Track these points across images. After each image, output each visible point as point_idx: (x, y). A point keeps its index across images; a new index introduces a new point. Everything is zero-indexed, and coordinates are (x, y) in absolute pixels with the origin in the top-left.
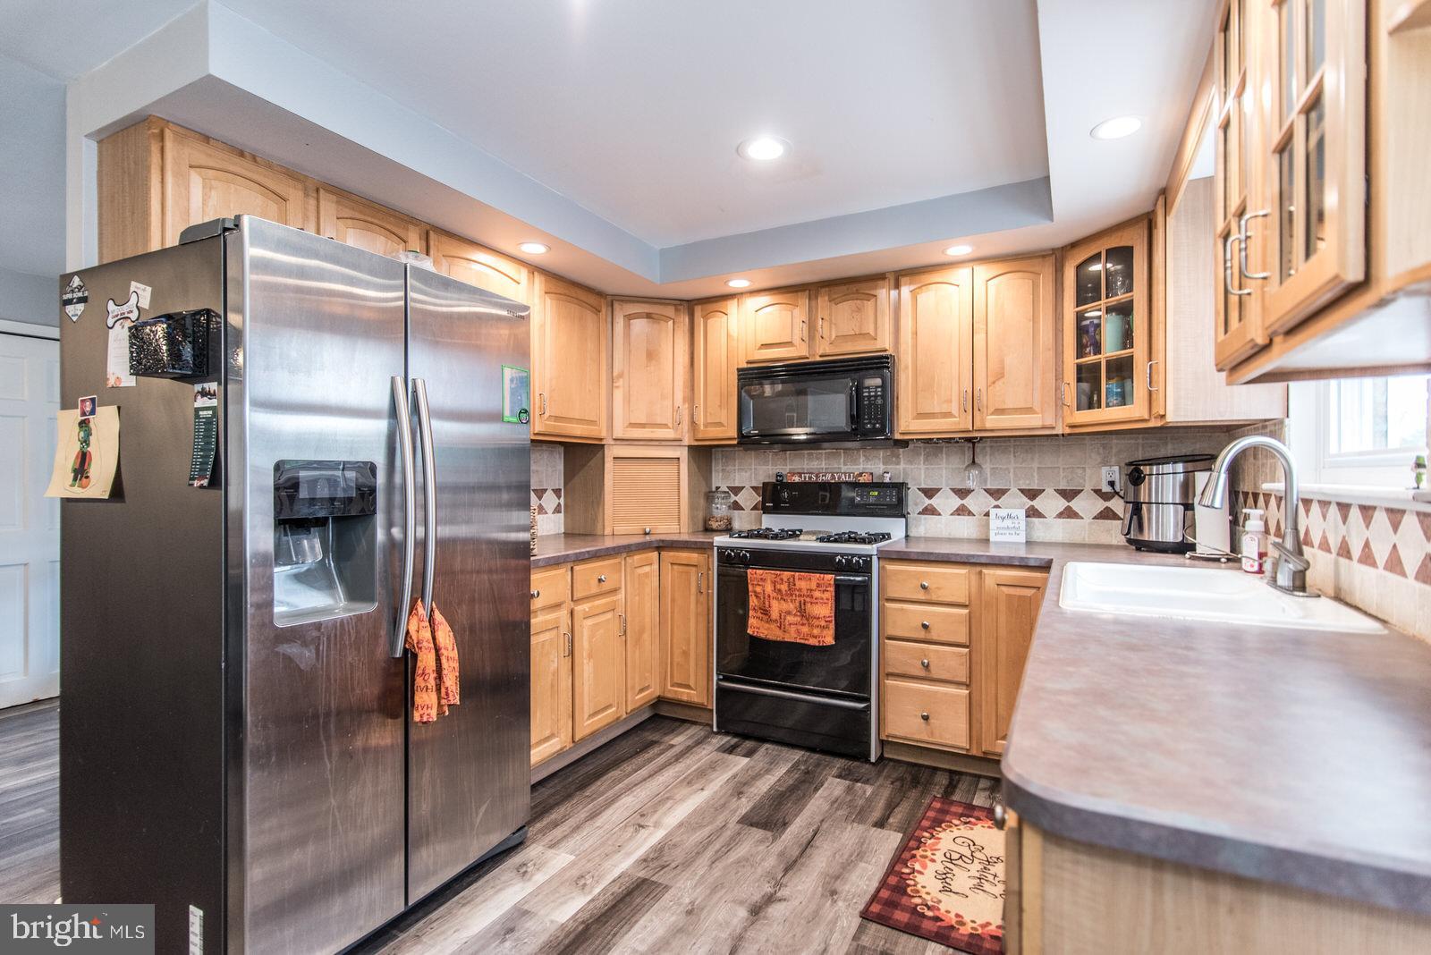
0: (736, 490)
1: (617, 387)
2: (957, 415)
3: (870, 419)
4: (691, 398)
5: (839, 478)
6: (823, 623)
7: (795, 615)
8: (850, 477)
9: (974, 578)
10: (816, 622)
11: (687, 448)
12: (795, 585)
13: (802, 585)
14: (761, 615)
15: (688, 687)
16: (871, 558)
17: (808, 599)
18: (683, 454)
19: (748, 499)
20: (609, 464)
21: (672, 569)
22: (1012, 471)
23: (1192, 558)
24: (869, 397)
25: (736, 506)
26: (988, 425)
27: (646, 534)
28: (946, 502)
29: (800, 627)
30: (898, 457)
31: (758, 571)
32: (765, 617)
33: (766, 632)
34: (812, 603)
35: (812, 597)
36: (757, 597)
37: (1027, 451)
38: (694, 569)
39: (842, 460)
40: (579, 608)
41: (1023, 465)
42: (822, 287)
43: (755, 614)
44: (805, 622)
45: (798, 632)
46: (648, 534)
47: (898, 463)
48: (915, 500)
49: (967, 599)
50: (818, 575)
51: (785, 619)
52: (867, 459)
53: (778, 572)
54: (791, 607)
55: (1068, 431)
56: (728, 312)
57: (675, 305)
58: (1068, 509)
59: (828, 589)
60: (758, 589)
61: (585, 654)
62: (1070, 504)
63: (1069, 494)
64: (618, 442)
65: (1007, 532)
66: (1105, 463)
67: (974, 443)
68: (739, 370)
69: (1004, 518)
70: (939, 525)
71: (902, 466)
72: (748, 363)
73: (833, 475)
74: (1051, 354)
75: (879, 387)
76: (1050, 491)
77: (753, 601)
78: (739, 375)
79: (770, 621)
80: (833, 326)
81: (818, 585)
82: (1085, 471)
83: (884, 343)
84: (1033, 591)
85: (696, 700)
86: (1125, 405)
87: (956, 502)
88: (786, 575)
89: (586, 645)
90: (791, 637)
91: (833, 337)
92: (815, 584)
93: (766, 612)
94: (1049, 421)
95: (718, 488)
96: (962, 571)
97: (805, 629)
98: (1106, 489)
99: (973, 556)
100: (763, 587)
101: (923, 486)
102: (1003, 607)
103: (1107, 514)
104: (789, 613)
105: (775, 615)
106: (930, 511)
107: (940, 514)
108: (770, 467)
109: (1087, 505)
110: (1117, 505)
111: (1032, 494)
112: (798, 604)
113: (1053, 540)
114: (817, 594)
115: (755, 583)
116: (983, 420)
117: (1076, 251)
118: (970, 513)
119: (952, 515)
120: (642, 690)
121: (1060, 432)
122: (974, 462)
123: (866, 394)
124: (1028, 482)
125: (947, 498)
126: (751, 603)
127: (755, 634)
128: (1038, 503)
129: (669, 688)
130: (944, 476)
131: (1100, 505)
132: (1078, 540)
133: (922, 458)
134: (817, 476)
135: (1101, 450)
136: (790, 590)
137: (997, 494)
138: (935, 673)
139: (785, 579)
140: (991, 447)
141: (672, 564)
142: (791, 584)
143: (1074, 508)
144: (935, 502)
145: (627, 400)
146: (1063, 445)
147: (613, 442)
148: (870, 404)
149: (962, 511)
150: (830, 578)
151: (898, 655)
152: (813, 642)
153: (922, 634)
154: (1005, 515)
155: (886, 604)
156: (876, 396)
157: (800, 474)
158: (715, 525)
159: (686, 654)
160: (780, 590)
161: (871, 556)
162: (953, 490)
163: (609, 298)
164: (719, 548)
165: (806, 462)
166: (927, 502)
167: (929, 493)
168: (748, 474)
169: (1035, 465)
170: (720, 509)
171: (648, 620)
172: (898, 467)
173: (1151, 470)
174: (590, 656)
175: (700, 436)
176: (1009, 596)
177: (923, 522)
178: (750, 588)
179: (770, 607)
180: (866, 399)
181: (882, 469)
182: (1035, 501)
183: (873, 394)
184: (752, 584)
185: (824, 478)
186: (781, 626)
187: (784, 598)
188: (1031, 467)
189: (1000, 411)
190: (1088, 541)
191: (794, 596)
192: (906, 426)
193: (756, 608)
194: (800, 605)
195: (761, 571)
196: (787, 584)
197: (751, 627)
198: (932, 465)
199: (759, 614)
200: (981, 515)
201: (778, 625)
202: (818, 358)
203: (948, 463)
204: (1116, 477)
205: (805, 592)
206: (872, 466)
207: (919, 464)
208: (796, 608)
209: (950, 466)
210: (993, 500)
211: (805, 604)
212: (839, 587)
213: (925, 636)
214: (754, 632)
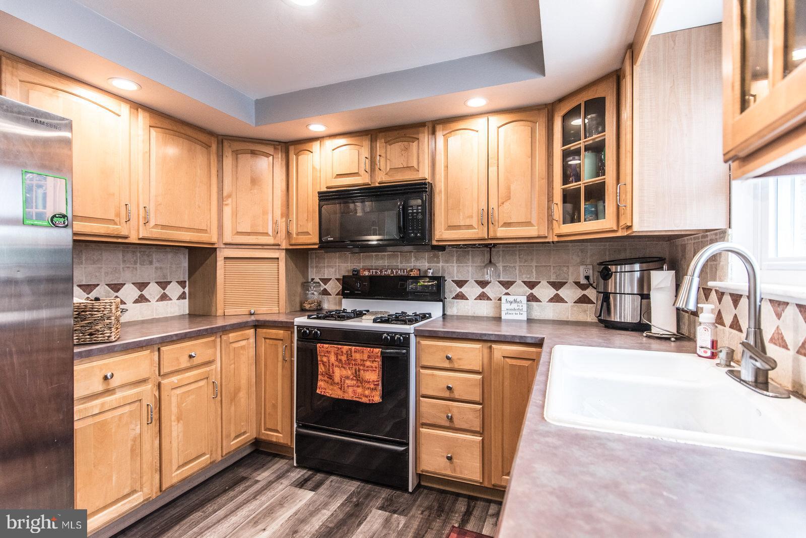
0: (326, 281)
1: (226, 205)
2: (477, 228)
3: (413, 229)
4: (286, 214)
5: (397, 272)
6: (372, 386)
7: (352, 379)
8: (404, 272)
9: (486, 351)
10: (367, 386)
11: (284, 251)
12: (352, 356)
13: (357, 356)
15: (277, 431)
16: (409, 336)
17: (361, 368)
18: (282, 255)
19: (334, 287)
20: (220, 263)
21: (265, 342)
22: (517, 268)
23: (647, 336)
24: (413, 213)
25: (325, 292)
26: (499, 235)
27: (251, 314)
28: (472, 290)
29: (355, 389)
30: (438, 257)
31: (325, 345)
32: (330, 381)
33: (331, 392)
34: (364, 370)
35: (364, 365)
36: (324, 365)
38: (281, 342)
39: (399, 260)
40: (165, 382)
41: (526, 264)
42: (380, 132)
43: (323, 378)
44: (359, 384)
45: (354, 392)
46: (253, 314)
47: (438, 263)
48: (451, 290)
49: (481, 367)
50: (369, 349)
51: (344, 382)
52: (417, 259)
53: (340, 346)
54: (349, 373)
55: (556, 239)
56: (313, 151)
57: (274, 145)
58: (557, 295)
59: (376, 360)
60: (325, 359)
61: (173, 418)
62: (558, 292)
63: (557, 285)
64: (227, 246)
65: (514, 312)
66: (582, 263)
67: (491, 248)
68: (319, 193)
69: (511, 303)
70: (466, 307)
71: (441, 264)
72: (327, 188)
73: (392, 271)
74: (545, 182)
75: (419, 206)
76: (544, 283)
77: (321, 369)
78: (319, 197)
79: (333, 383)
80: (388, 161)
81: (369, 357)
82: (568, 268)
83: (424, 173)
84: (530, 362)
85: (282, 441)
86: (598, 220)
87: (479, 290)
88: (345, 348)
89: (174, 409)
90: (349, 395)
91: (388, 169)
92: (367, 355)
93: (331, 377)
94: (544, 232)
95: (313, 279)
96: (477, 346)
97: (359, 390)
98: (583, 281)
99: (485, 335)
100: (329, 357)
101: (456, 279)
102: (507, 374)
103: (584, 300)
104: (347, 378)
105: (337, 379)
106: (461, 297)
107: (467, 299)
108: (349, 264)
109: (570, 293)
110: (591, 293)
111: (532, 285)
112: (354, 371)
113: (546, 318)
114: (368, 363)
115: (323, 354)
116: (495, 231)
117: (562, 104)
118: (489, 299)
119: (475, 299)
120: (237, 437)
121: (551, 240)
122: (490, 261)
123: (411, 211)
124: (528, 276)
125: (472, 287)
126: (320, 370)
127: (322, 394)
128: (536, 291)
129: (263, 432)
130: (470, 271)
131: (579, 293)
132: (563, 318)
133: (455, 258)
134: (381, 271)
135: (580, 254)
136: (348, 360)
137: (507, 284)
138: (457, 424)
139: (345, 351)
140: (503, 251)
141: (265, 338)
142: (349, 355)
143: (561, 295)
144: (464, 290)
145: (235, 214)
146: (554, 250)
147: (224, 246)
148: (413, 219)
149: (483, 297)
150: (378, 351)
151: (431, 409)
152: (365, 400)
153: (447, 394)
154: (512, 300)
155: (421, 370)
156: (417, 213)
157: (369, 270)
158: (307, 307)
159: (275, 406)
160: (341, 360)
161: (409, 334)
162: (476, 281)
163: (220, 138)
164: (298, 326)
165: (374, 261)
166: (459, 290)
167: (460, 283)
168: (333, 270)
169: (534, 264)
170: (314, 295)
171: (244, 382)
172: (438, 265)
173: (616, 269)
174: (179, 419)
175: (293, 242)
176: (512, 366)
177: (455, 304)
178: (319, 359)
179: (333, 373)
180: (410, 215)
181: (426, 266)
182: (534, 290)
183: (415, 211)
184: (321, 355)
185: (386, 273)
186: (341, 387)
187: (344, 366)
188: (531, 266)
189: (507, 224)
190: (571, 319)
191: (351, 364)
192: (441, 235)
193: (323, 373)
194: (356, 372)
195: (327, 345)
196: (346, 356)
197: (319, 388)
198: (462, 263)
199: (326, 378)
200: (495, 300)
201: (340, 386)
202: (377, 185)
203: (473, 262)
204: (590, 273)
205: (359, 362)
206: (420, 265)
207: (453, 263)
208: (352, 374)
209: (475, 264)
210: (504, 289)
211: (359, 371)
212: (385, 358)
213: (450, 395)
214: (321, 392)
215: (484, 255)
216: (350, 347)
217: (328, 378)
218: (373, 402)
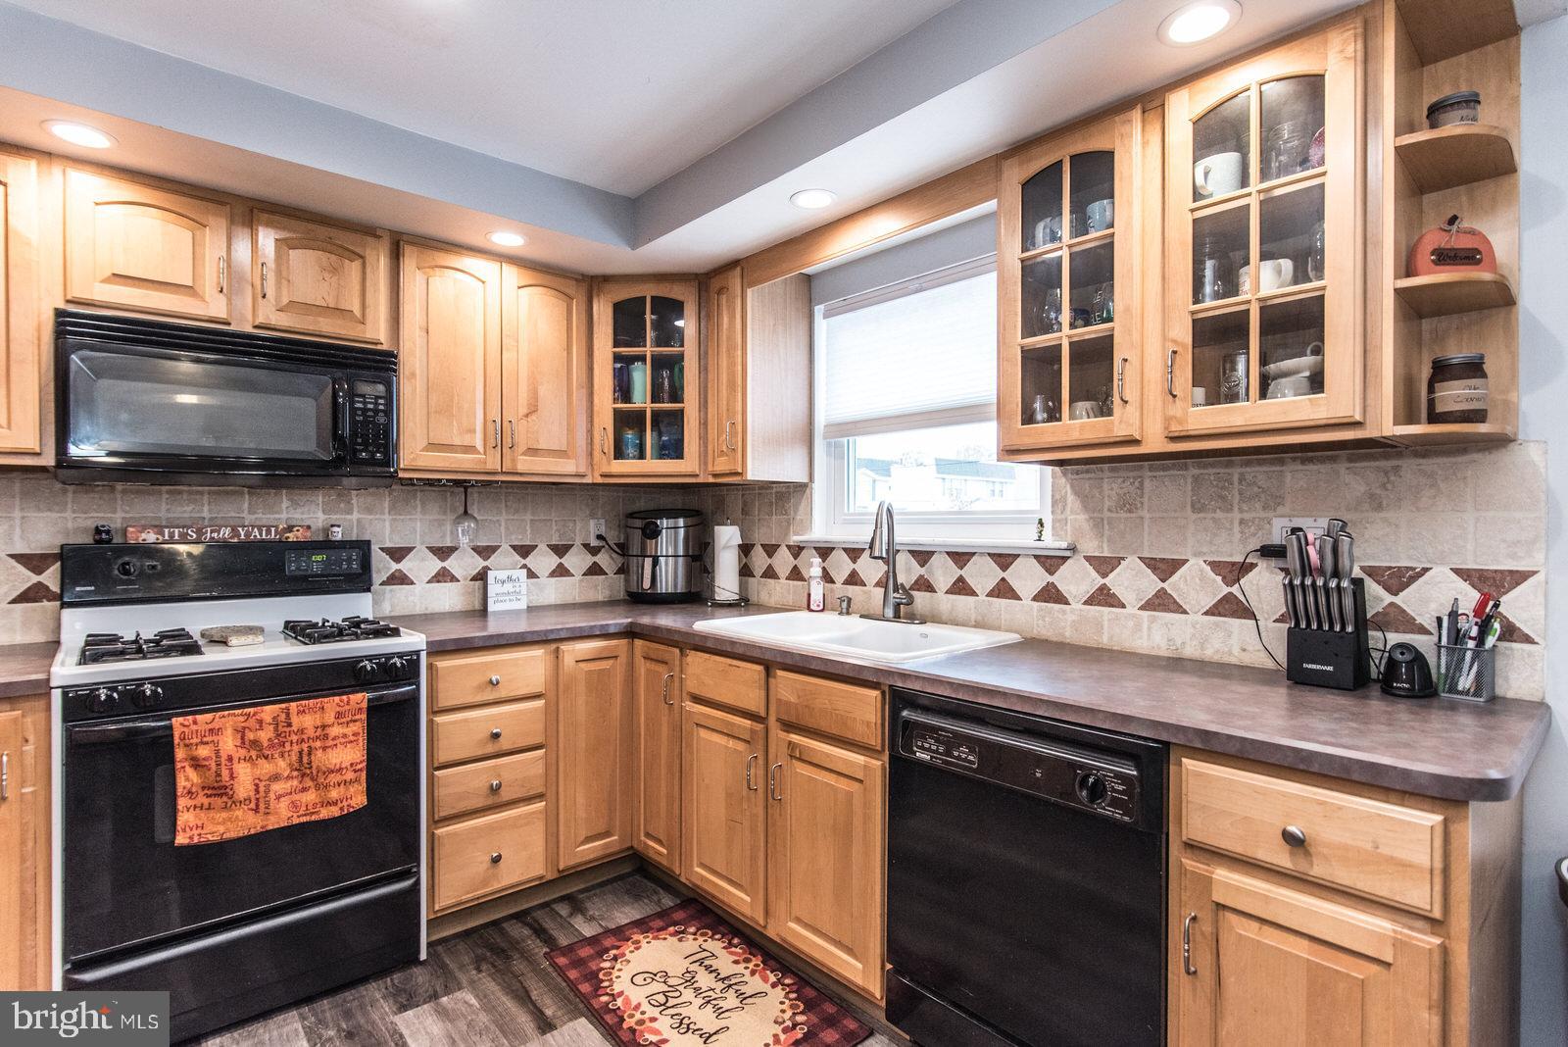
2: (481, 451)
3: (364, 443)
5: (248, 534)
6: (350, 776)
7: (289, 778)
8: (269, 532)
9: (551, 658)
10: (334, 778)
12: (290, 725)
14: (206, 801)
16: (418, 657)
17: (318, 744)
22: (503, 524)
23: (713, 605)
24: (365, 410)
26: (520, 468)
28: (420, 565)
29: (296, 797)
31: (199, 717)
32: (219, 802)
33: (222, 829)
34: (324, 749)
35: (326, 737)
36: (197, 767)
37: (519, 500)
39: (246, 505)
41: (515, 517)
42: (263, 210)
43: (192, 802)
44: (308, 783)
45: (294, 805)
47: (350, 512)
48: (382, 566)
49: (543, 687)
50: (337, 699)
51: (267, 792)
52: (295, 504)
53: (251, 710)
54: (282, 766)
55: (600, 480)
58: (561, 565)
59: (356, 717)
60: (203, 752)
63: (560, 550)
65: (507, 598)
66: (592, 516)
67: (466, 488)
68: (58, 313)
69: (503, 582)
71: (355, 516)
73: (234, 529)
75: (381, 398)
76: (542, 547)
77: (187, 778)
78: (57, 325)
79: (230, 804)
80: (284, 282)
81: (339, 715)
82: (575, 524)
83: (376, 332)
84: (611, 662)
87: (435, 565)
88: (269, 712)
90: (282, 815)
91: (288, 301)
92: (333, 715)
93: (221, 791)
94: (582, 470)
96: (538, 652)
97: (311, 797)
98: (594, 543)
99: (552, 631)
100: (215, 744)
101: (388, 545)
103: (595, 570)
104: (276, 778)
105: (243, 787)
106: (398, 579)
107: (412, 583)
109: (577, 561)
110: (603, 559)
111: (524, 551)
112: (294, 758)
113: (546, 603)
114: (335, 731)
115: (195, 741)
116: (514, 460)
117: (614, 287)
118: (454, 579)
119: (429, 582)
121: (590, 481)
122: (466, 512)
123: (360, 405)
124: (520, 537)
125: (423, 560)
126: (182, 783)
127: (196, 840)
128: (529, 561)
130: (418, 530)
131: (589, 560)
132: (570, 600)
133: (386, 505)
134: (199, 532)
135: (587, 502)
136: (278, 736)
137: (485, 552)
138: (506, 795)
139: (268, 719)
142: (283, 727)
143: (566, 565)
144: (406, 566)
148: (366, 421)
149: (443, 576)
150: (360, 699)
151: (458, 785)
152: (325, 813)
153: (491, 748)
154: (505, 578)
155: (438, 718)
156: (376, 411)
157: (158, 529)
160: (255, 743)
161: (417, 652)
162: (431, 549)
164: (65, 689)
166: (394, 566)
167: (398, 554)
169: (528, 517)
172: (348, 516)
173: (662, 523)
176: (590, 672)
177: (388, 596)
178: (180, 754)
179: (232, 777)
180: (359, 412)
181: (320, 521)
182: (528, 559)
183: (371, 406)
184: (186, 746)
185: (215, 535)
186: (257, 805)
187: (267, 752)
188: (523, 520)
189: (532, 451)
190: (578, 600)
191: (287, 745)
192: (414, 459)
193: (194, 790)
194: (301, 757)
195: (209, 716)
196: (271, 727)
197: (184, 830)
198: (400, 515)
199: (202, 799)
200: (465, 579)
201: (253, 806)
202: (248, 329)
203: (424, 512)
204: (603, 531)
205: (311, 732)
206: (305, 516)
207: (383, 513)
208: (290, 765)
209: (427, 517)
210: (482, 560)
211: (309, 754)
212: (374, 709)
213: (495, 747)
214: (191, 838)
215: (445, 500)
216: (283, 706)
217: (208, 796)
218: (351, 810)
